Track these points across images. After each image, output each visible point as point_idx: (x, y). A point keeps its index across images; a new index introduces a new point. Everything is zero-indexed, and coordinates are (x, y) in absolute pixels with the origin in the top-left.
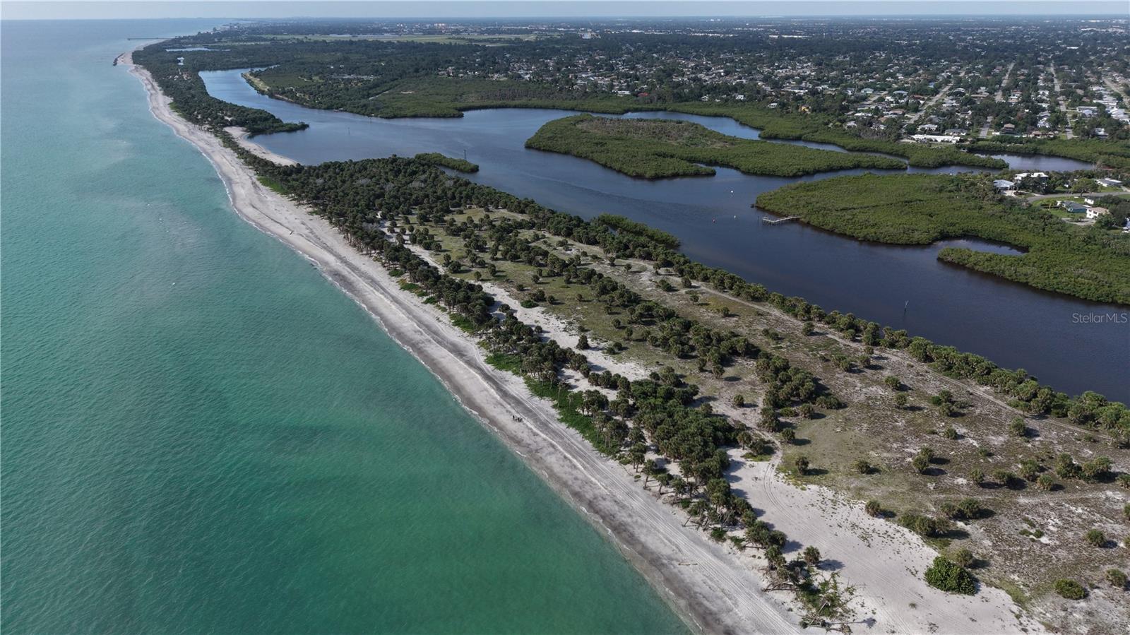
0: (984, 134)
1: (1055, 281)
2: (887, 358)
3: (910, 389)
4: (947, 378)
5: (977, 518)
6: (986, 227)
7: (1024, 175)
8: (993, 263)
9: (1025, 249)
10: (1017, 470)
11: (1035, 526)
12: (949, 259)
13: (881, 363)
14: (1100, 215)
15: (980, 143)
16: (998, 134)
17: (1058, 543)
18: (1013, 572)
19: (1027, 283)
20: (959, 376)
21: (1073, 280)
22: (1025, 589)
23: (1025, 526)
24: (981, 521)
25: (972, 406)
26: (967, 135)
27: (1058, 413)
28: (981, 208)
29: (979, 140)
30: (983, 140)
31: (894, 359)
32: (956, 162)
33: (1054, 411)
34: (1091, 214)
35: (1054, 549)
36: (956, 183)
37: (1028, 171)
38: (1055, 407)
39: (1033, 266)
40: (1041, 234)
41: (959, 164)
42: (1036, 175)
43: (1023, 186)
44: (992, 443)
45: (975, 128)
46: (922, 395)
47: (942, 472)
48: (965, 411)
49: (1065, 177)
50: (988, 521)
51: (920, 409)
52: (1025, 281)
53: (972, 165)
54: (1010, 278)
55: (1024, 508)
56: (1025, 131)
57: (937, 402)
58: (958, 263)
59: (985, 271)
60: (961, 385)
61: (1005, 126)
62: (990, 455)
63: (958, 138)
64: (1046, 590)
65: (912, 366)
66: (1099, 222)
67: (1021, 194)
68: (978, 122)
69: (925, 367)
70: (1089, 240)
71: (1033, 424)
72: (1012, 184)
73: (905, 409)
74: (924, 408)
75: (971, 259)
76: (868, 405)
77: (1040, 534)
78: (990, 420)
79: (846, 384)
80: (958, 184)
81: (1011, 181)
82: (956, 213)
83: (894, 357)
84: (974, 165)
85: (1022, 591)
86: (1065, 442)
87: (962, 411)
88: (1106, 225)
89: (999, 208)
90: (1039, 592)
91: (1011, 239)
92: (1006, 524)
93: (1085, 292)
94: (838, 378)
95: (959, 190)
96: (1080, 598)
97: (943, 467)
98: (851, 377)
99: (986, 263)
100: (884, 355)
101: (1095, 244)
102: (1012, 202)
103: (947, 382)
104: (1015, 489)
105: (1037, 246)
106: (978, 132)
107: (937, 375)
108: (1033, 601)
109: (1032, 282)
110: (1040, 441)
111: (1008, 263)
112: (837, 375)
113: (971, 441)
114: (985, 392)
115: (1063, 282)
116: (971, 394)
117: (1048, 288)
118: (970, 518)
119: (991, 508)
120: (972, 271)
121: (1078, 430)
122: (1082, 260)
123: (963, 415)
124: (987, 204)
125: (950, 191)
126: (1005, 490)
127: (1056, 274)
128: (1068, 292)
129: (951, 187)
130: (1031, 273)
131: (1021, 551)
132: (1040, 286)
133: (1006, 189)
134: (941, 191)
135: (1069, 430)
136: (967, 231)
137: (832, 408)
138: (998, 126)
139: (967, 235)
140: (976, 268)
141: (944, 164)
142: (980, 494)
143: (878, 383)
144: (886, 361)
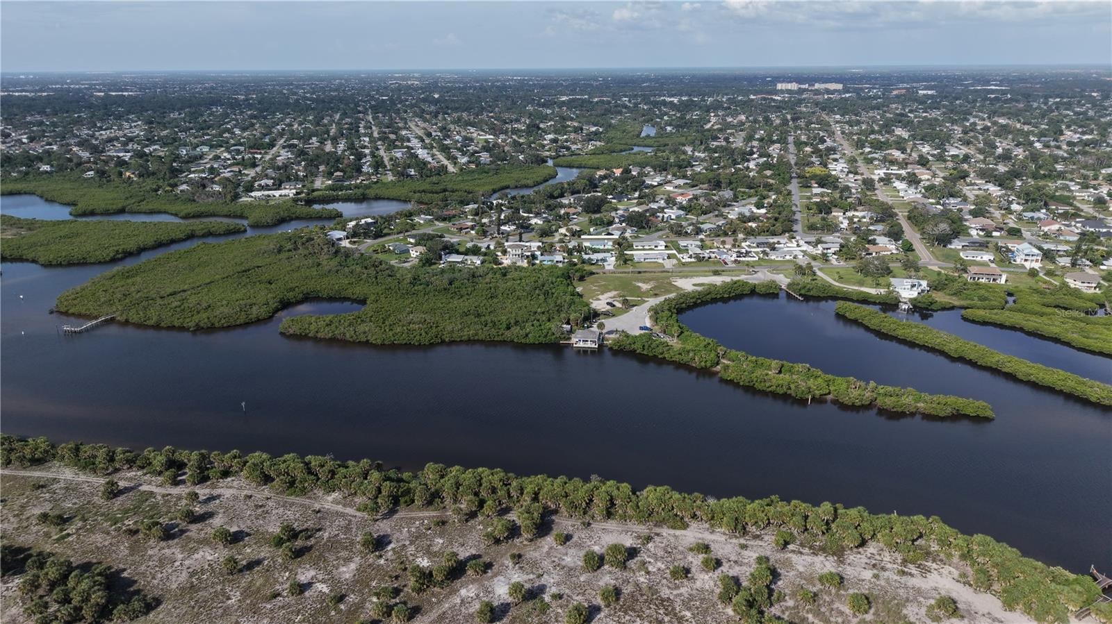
0: (318, 183)
1: (391, 333)
2: (218, 496)
3: (248, 535)
4: (292, 499)
6: (326, 286)
7: (353, 223)
8: (333, 325)
9: (363, 302)
12: (291, 332)
13: (211, 506)
14: (421, 253)
15: (316, 194)
16: (330, 182)
19: (368, 341)
20: (304, 492)
21: (405, 328)
25: (320, 530)
26: (303, 186)
27: (406, 502)
28: (319, 265)
29: (313, 191)
30: (318, 190)
31: (228, 493)
32: (294, 216)
33: (402, 500)
34: (414, 253)
36: (293, 241)
37: (356, 220)
38: (403, 495)
39: (371, 321)
40: (375, 283)
41: (298, 218)
42: (363, 221)
43: (354, 234)
44: (343, 578)
45: (310, 179)
46: (263, 538)
48: (313, 541)
49: (389, 219)
51: (258, 562)
52: (365, 339)
53: (310, 218)
54: (351, 340)
56: (351, 178)
57: (279, 542)
58: (301, 334)
59: (327, 337)
60: (306, 503)
61: (335, 174)
62: (342, 598)
63: (294, 191)
65: (251, 497)
66: (421, 260)
67: (355, 242)
68: (312, 174)
69: (266, 491)
70: (415, 280)
71: (384, 527)
72: (345, 233)
73: (241, 571)
74: (264, 559)
75: (312, 327)
76: (192, 586)
78: (340, 543)
79: (162, 563)
80: (296, 242)
81: (344, 230)
82: (296, 275)
83: (229, 489)
84: (311, 218)
86: (417, 538)
87: (308, 543)
88: (427, 262)
89: (334, 263)
91: (349, 293)
93: (418, 337)
94: (150, 557)
95: (296, 249)
98: (169, 547)
99: (327, 329)
100: (216, 492)
101: (421, 284)
102: (347, 254)
103: (292, 504)
105: (373, 297)
106: (312, 182)
107: (281, 498)
109: (372, 340)
110: (393, 549)
112: (149, 552)
113: (320, 587)
114: (335, 502)
115: (398, 333)
116: (318, 512)
117: (386, 342)
120: (316, 339)
121: (426, 514)
122: (411, 303)
123: (309, 549)
124: (323, 258)
125: (289, 250)
127: (391, 325)
128: (405, 342)
129: (289, 246)
130: (370, 330)
132: (379, 342)
133: (340, 239)
134: (280, 251)
135: (420, 519)
136: (308, 293)
138: (329, 175)
139: (307, 299)
140: (319, 335)
141: (282, 221)
143: (205, 542)
144: (218, 501)
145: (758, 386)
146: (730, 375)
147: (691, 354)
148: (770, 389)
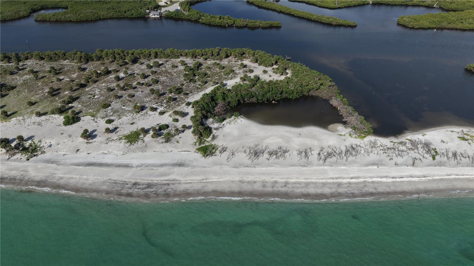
1: (79, 17)
3: (39, 71)
4: (52, 63)
5: (75, 101)
6: (50, 3)
8: (56, 16)
9: (66, 8)
10: (83, 82)
11: (92, 95)
12: (39, 19)
13: (25, 67)
17: (100, 96)
18: (90, 110)
20: (56, 60)
21: (85, 14)
22: (94, 112)
23: (90, 96)
24: (76, 101)
25: (63, 68)
31: (29, 63)
33: (90, 59)
35: (99, 98)
39: (71, 13)
40: (70, 1)
44: (73, 77)
46: (44, 72)
47: (60, 93)
48: (62, 71)
50: (78, 100)
51: (45, 76)
52: (69, 20)
54: (64, 20)
55: (88, 91)
57: (50, 72)
58: (43, 20)
59: (54, 20)
60: (58, 63)
62: (74, 81)
64: (100, 110)
65: (38, 63)
69: (43, 62)
71: (85, 66)
73: (40, 79)
74: (47, 76)
75: (47, 17)
76: (25, 83)
77: (94, 96)
78: (71, 70)
79: (13, 79)
85: (93, 113)
86: (96, 67)
87: (60, 71)
90: (98, 111)
91: (60, 6)
92: (84, 98)
93: (90, 18)
94: (8, 79)
96: (109, 107)
97: (59, 91)
98: (13, 76)
99: (53, 17)
100: (25, 63)
104: (84, 87)
105: (70, 6)
107: (48, 63)
108: (97, 114)
109: (72, 20)
110: (88, 70)
111: (61, 15)
112: (8, 78)
113: (66, 79)
114: (66, 62)
115: (82, 16)
116: (62, 65)
117: (78, 20)
118: (72, 102)
119: (78, 96)
120: (50, 21)
122: (86, 7)
123: (61, 72)
126: (81, 89)
127: (79, 14)
128: (85, 19)
130: (70, 16)
131: (90, 103)
132: (75, 20)
137: (10, 90)
139: (43, 9)
142: (74, 93)
143: (26, 74)
144: (26, 65)
145: (212, 24)
146: (204, 21)
147: (191, 16)
148: (216, 24)
